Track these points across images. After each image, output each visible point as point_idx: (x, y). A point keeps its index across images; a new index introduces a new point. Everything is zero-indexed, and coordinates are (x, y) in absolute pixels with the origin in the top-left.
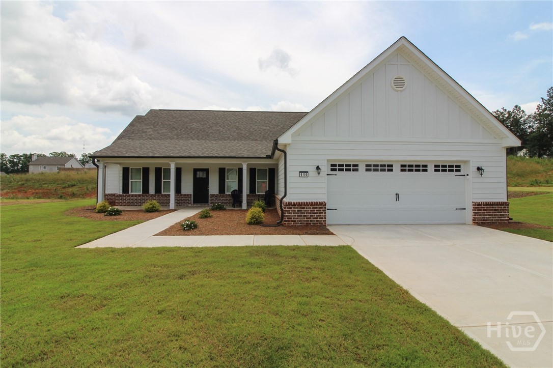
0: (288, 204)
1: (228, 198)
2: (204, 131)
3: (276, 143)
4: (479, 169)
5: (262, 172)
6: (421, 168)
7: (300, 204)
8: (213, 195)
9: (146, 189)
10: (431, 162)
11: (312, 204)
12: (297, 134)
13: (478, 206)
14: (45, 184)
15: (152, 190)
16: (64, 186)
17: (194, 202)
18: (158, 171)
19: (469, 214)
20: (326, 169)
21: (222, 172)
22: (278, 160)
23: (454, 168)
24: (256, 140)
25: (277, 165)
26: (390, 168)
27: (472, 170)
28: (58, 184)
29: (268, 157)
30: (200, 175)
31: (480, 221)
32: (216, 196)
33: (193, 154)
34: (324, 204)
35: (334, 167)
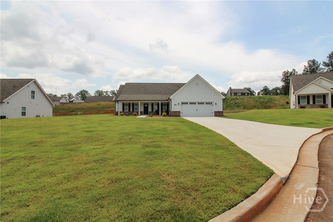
0: (172, 112)
1: (155, 112)
2: (146, 91)
3: (169, 98)
4: (216, 104)
5: (165, 104)
6: (203, 103)
7: (175, 112)
8: (150, 112)
9: (129, 110)
10: (205, 102)
11: (177, 112)
12: (174, 96)
13: (215, 112)
14: (59, 110)
15: (131, 110)
16: (69, 111)
17: (144, 114)
18: (133, 104)
19: (214, 114)
20: (180, 104)
21: (152, 104)
22: (170, 101)
23: (211, 103)
24: (163, 94)
25: (169, 102)
26: (195, 103)
27: (214, 104)
28: (66, 110)
29: (167, 100)
30: (146, 105)
31: (216, 116)
32: (151, 112)
33: (145, 99)
34: (180, 112)
35: (182, 103)
